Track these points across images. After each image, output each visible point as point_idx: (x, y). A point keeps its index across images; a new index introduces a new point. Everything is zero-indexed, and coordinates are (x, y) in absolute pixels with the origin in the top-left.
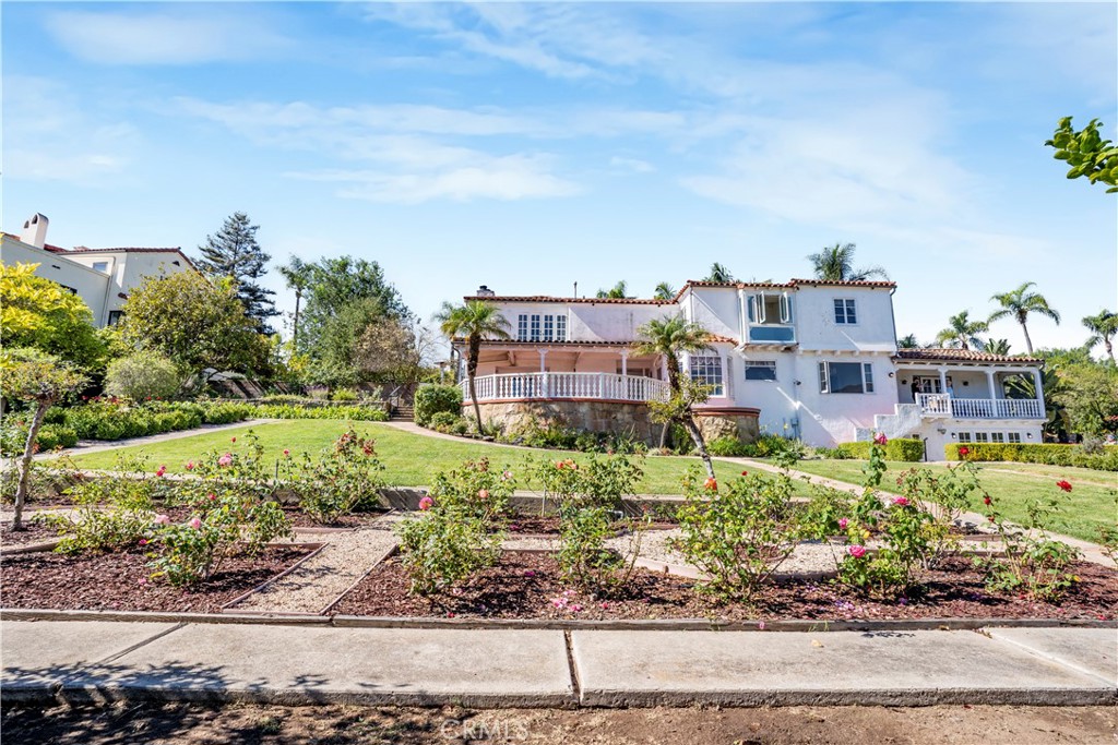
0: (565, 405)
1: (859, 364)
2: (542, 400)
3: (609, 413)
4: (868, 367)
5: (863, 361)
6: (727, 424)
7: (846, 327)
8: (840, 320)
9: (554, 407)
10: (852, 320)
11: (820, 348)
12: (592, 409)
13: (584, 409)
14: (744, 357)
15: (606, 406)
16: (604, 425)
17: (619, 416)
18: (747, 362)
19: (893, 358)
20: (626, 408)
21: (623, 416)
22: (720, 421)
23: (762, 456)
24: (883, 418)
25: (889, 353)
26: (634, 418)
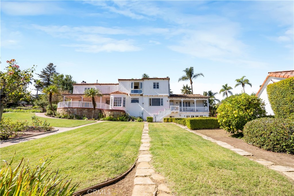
0: (71, 109)
1: (160, 99)
2: (67, 108)
3: (81, 110)
4: (162, 99)
5: (161, 98)
6: (111, 113)
7: (156, 89)
8: (154, 88)
9: (69, 109)
10: (158, 88)
11: (149, 95)
12: (77, 110)
13: (75, 110)
14: (131, 97)
15: (81, 109)
16: (80, 113)
17: (84, 111)
18: (132, 98)
19: (168, 97)
20: (86, 110)
21: (85, 111)
22: (109, 112)
23: (118, 121)
24: (161, 112)
25: (168, 96)
26: (88, 112)
